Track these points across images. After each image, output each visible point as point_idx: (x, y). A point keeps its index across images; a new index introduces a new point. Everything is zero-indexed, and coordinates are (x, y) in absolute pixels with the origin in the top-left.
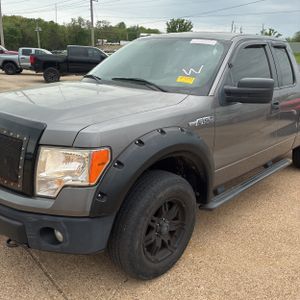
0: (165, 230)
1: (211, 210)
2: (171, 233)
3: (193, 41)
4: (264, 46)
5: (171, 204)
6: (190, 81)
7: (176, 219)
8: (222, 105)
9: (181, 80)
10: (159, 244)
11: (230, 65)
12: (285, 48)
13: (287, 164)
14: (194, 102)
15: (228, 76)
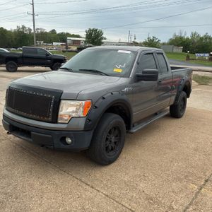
0: (113, 141)
1: (132, 133)
2: (115, 143)
3: (119, 51)
4: (152, 54)
5: (115, 128)
6: (120, 71)
7: (117, 136)
8: (135, 82)
9: (115, 70)
10: (110, 148)
11: (138, 63)
12: (162, 54)
13: (167, 113)
14: (123, 81)
15: (137, 68)
